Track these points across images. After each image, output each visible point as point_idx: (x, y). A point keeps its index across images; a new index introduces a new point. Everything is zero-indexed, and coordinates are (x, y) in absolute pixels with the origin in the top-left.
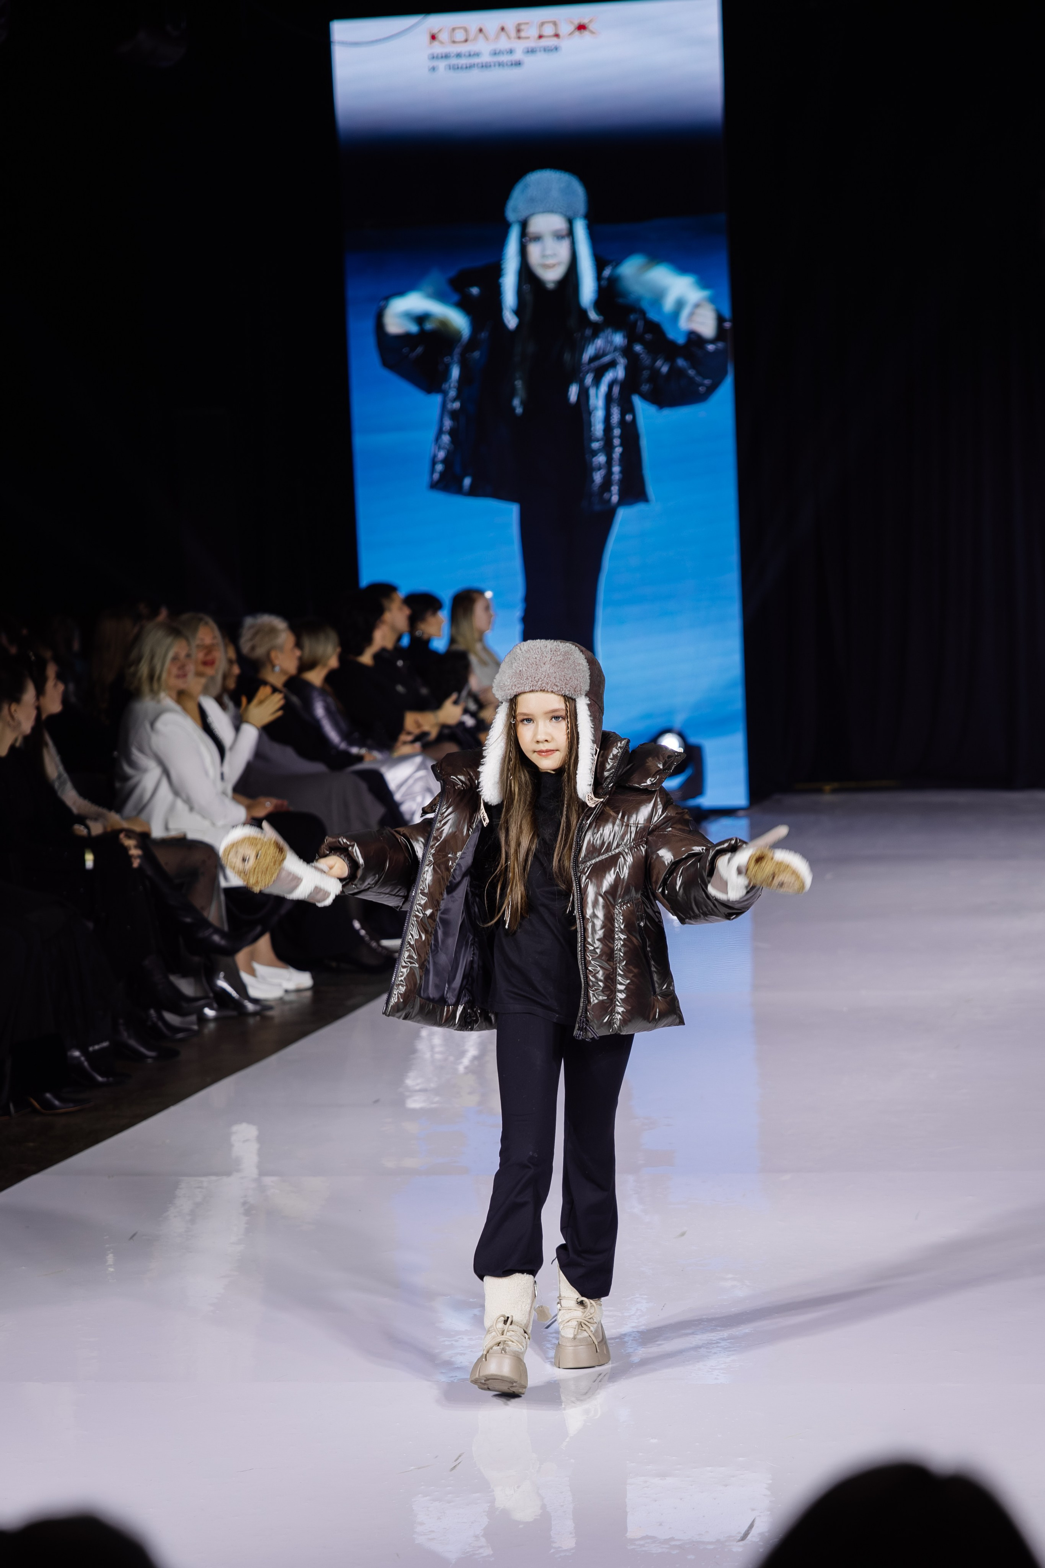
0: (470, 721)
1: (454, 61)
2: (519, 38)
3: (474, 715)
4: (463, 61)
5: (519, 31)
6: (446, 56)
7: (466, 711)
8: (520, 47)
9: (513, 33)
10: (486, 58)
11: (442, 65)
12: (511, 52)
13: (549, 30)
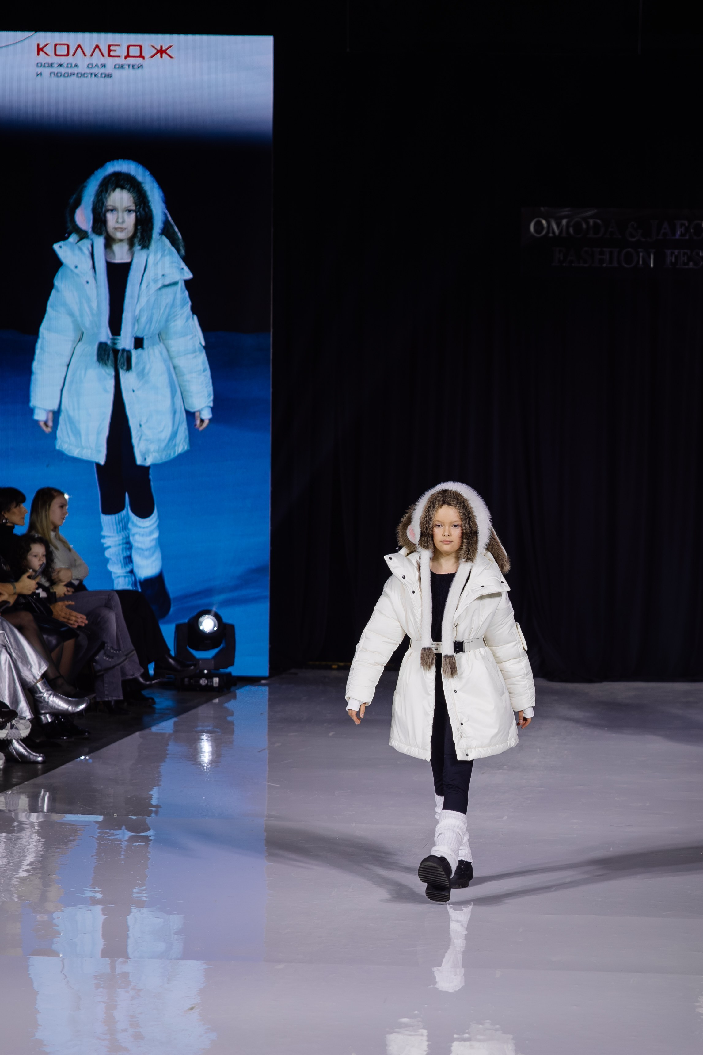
0: (43, 594)
1: (56, 70)
2: (109, 56)
3: (45, 589)
4: (63, 70)
5: (110, 51)
6: (51, 65)
7: (40, 585)
8: (110, 62)
9: (106, 52)
10: (82, 69)
11: (46, 71)
12: (103, 66)
13: (135, 51)
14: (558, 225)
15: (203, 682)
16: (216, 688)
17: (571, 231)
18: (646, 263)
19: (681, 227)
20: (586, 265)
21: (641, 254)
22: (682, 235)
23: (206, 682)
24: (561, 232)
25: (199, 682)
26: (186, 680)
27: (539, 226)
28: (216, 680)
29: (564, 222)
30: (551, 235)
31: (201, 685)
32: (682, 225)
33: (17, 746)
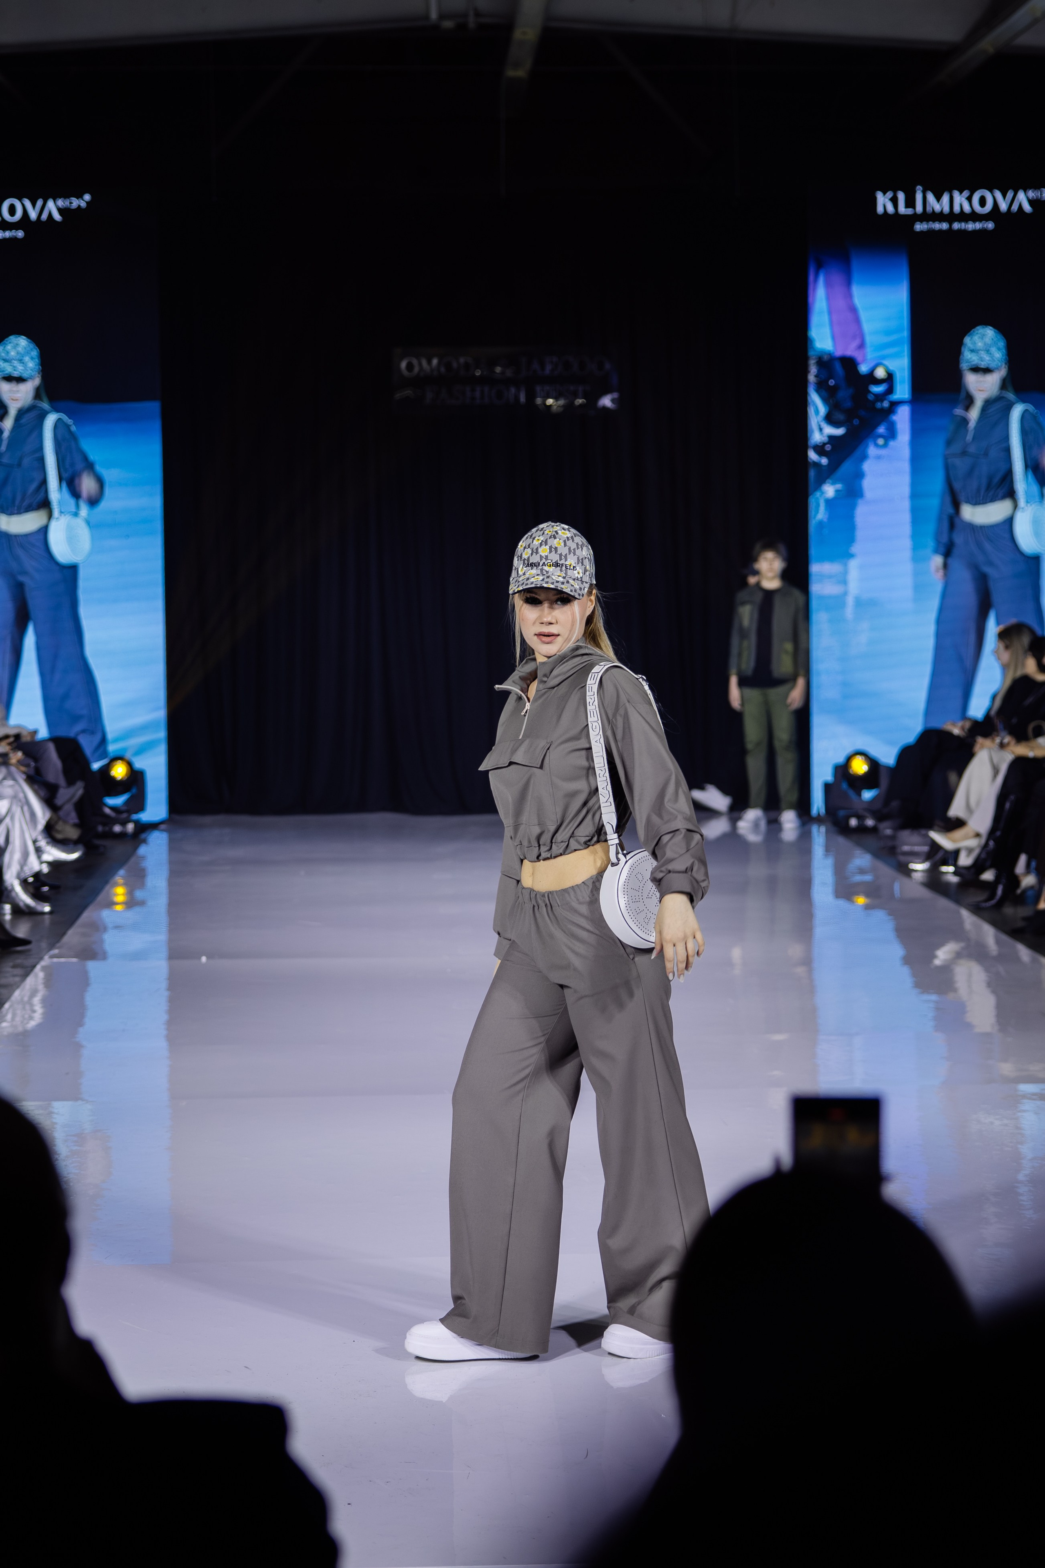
14: (429, 364)
15: (117, 828)
17: (443, 369)
20: (459, 403)
24: (432, 371)
26: (99, 826)
27: (410, 365)
29: (435, 361)
30: (423, 374)
32: (551, 361)
33: (25, 898)
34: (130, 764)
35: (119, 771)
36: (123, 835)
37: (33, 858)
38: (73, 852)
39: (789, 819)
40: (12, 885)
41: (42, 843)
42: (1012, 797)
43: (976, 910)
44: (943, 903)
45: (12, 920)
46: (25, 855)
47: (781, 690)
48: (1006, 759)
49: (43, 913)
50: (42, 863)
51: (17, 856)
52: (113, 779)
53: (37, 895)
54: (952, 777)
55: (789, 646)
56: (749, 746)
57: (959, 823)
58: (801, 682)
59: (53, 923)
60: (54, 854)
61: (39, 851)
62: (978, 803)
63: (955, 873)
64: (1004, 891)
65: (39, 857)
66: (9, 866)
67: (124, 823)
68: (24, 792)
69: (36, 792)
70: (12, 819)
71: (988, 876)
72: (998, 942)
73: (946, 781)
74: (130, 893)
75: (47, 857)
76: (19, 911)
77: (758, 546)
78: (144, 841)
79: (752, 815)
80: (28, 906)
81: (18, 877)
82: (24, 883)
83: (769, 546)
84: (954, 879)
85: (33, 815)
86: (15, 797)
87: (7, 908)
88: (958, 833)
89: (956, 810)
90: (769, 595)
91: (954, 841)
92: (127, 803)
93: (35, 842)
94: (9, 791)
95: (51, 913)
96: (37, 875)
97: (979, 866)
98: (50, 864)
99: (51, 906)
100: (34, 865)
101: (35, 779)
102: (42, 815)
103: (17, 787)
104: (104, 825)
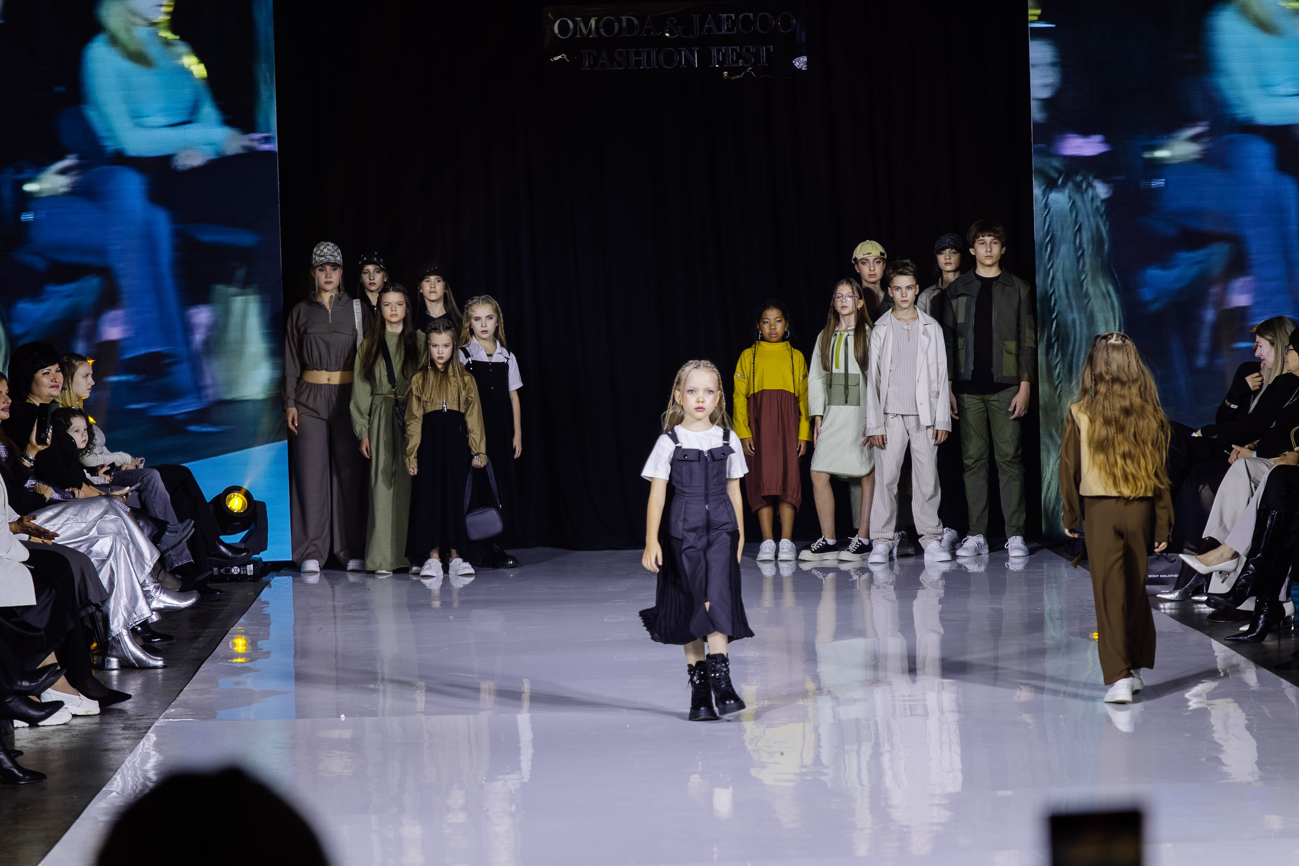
14: (586, 26)
15: (235, 570)
16: (250, 576)
17: (602, 30)
18: (689, 62)
19: (727, 21)
20: (621, 69)
21: (683, 53)
22: (728, 30)
23: (239, 570)
24: (590, 32)
25: (229, 571)
26: (215, 569)
27: (564, 28)
28: (250, 568)
29: (593, 22)
30: (578, 36)
31: (232, 574)
32: (729, 18)
33: (133, 650)
34: (248, 495)
35: (236, 503)
36: (242, 578)
37: (142, 602)
38: (186, 600)
39: (1015, 545)
40: (120, 634)
41: (151, 587)
42: (1275, 513)
43: (1236, 643)
44: (1196, 636)
45: (118, 676)
46: (134, 599)
47: (1003, 394)
48: (1264, 469)
49: (156, 667)
50: (152, 610)
51: (124, 601)
52: (230, 512)
53: (147, 648)
54: (1205, 491)
55: (1012, 345)
56: (968, 462)
57: (1213, 544)
58: (1024, 385)
59: (165, 679)
60: (165, 600)
61: (147, 596)
62: (1233, 522)
63: (1207, 602)
64: (1265, 622)
65: (149, 604)
66: (116, 614)
67: (243, 565)
68: (128, 529)
69: (141, 529)
70: (116, 558)
71: (1248, 605)
72: (1260, 679)
73: (1197, 495)
74: (252, 644)
75: (155, 605)
76: (127, 666)
77: (973, 229)
78: (268, 584)
79: (973, 541)
80: (138, 660)
81: (126, 626)
82: (133, 632)
83: (986, 228)
84: (1206, 610)
85: (140, 554)
86: (119, 533)
87: (114, 662)
88: (1212, 555)
89: (1210, 531)
90: (987, 283)
91: (1207, 565)
92: (244, 540)
93: (143, 586)
94: (111, 527)
95: (164, 667)
96: (145, 624)
97: (1237, 594)
98: (159, 611)
99: (164, 661)
100: (144, 611)
101: (140, 513)
102: (150, 555)
103: (120, 521)
104: (220, 567)
